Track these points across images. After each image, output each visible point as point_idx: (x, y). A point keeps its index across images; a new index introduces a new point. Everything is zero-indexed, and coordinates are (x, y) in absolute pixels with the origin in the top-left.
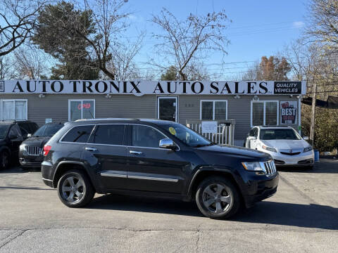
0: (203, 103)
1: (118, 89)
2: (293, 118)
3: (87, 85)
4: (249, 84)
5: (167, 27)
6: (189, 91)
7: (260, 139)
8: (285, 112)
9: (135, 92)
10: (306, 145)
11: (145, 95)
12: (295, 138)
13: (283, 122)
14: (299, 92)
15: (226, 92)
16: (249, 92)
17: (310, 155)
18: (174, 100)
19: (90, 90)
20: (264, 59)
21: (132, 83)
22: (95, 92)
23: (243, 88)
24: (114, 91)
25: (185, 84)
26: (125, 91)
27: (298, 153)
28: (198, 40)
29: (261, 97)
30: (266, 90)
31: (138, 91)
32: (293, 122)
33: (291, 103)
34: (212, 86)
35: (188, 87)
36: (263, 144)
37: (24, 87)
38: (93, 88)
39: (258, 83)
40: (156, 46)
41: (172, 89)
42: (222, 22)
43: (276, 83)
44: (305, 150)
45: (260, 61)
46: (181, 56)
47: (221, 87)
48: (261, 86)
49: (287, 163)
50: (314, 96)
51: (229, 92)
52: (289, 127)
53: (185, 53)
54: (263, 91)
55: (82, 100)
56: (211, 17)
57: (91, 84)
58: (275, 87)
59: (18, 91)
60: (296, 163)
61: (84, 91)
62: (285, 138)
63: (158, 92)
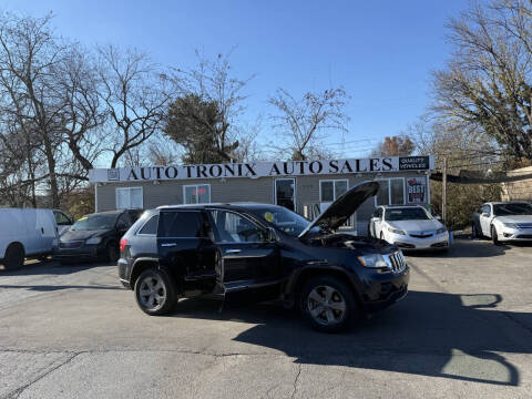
0: (323, 183)
1: (233, 173)
2: (422, 196)
3: (202, 169)
4: (372, 161)
5: (284, 107)
6: (307, 171)
7: (386, 219)
8: (412, 190)
9: (250, 174)
10: (439, 225)
11: (261, 178)
12: (426, 218)
13: (411, 200)
14: (427, 167)
15: (346, 171)
16: (372, 169)
17: (444, 237)
18: (291, 182)
19: (205, 175)
20: (388, 139)
21: (248, 166)
22: (209, 176)
23: (365, 166)
24: (229, 175)
25: (302, 164)
26: (240, 174)
27: (431, 235)
28: (317, 120)
29: (386, 174)
30: (390, 166)
31: (254, 174)
32: (422, 200)
33: (418, 179)
34: (331, 164)
35: (306, 167)
36: (388, 226)
37: (139, 174)
38: (207, 172)
39: (381, 160)
40: (273, 127)
41: (289, 170)
42: (341, 99)
43: (400, 159)
44: (438, 232)
45: (384, 141)
46: (300, 137)
47: (340, 166)
48: (384, 162)
49: (418, 247)
50: (443, 171)
51: (350, 170)
52: (418, 206)
53: (303, 133)
54: (387, 168)
55: (197, 186)
56: (329, 95)
57: (205, 169)
58: (400, 163)
59: (132, 179)
60: (428, 246)
61: (199, 175)
62: (413, 218)
63: (275, 174)
